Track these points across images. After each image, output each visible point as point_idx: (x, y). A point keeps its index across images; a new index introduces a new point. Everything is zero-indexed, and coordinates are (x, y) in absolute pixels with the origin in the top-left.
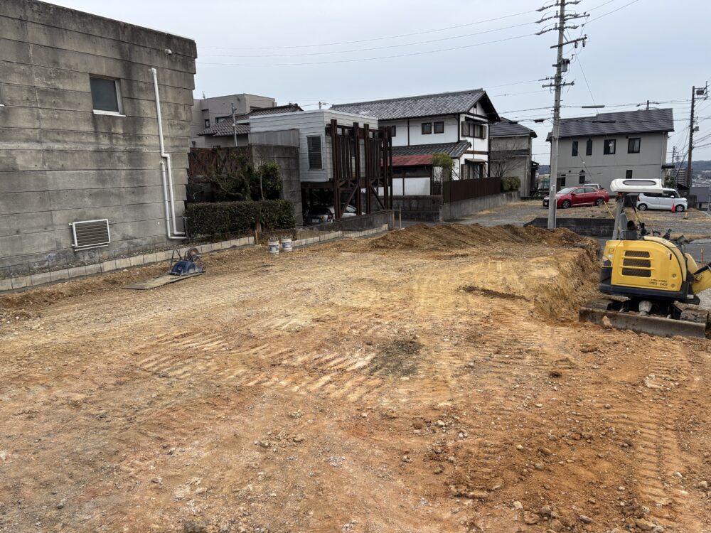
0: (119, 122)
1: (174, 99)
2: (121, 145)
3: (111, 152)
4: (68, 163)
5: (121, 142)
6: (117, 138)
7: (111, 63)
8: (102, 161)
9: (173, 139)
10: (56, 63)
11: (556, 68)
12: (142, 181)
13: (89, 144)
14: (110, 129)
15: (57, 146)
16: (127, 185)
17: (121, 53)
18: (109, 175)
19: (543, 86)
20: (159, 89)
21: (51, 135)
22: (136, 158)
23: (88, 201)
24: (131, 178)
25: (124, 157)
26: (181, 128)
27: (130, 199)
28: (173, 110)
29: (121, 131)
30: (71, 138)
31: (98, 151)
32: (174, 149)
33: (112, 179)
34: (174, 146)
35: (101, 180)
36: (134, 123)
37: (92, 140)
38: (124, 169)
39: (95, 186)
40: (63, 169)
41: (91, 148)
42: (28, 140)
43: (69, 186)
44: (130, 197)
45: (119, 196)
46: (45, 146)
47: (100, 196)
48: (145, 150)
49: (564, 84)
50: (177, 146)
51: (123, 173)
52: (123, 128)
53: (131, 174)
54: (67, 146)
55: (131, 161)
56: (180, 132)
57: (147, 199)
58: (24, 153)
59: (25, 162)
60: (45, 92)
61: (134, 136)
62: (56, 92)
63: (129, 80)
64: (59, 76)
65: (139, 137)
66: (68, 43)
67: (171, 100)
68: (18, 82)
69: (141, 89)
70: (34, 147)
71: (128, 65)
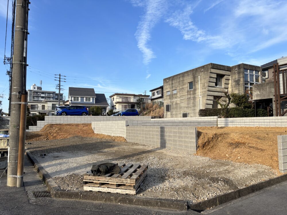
2: (192, 96)
3: (190, 98)
7: (191, 79)
8: (188, 100)
10: (183, 83)
12: (195, 104)
13: (186, 97)
15: (182, 98)
17: (193, 76)
20: (200, 80)
22: (194, 98)
23: (186, 108)
24: (193, 103)
25: (192, 99)
26: (205, 89)
27: (192, 108)
28: (203, 84)
29: (192, 93)
32: (203, 95)
33: (190, 104)
35: (188, 104)
36: (195, 90)
37: (187, 96)
38: (192, 101)
39: (187, 106)
41: (187, 98)
42: (179, 98)
47: (187, 107)
48: (196, 96)
51: (192, 102)
53: (193, 102)
57: (196, 108)
58: (178, 100)
59: (178, 102)
60: (182, 89)
61: (194, 93)
62: (183, 88)
63: (194, 81)
64: (183, 85)
65: (195, 94)
66: (185, 78)
67: (203, 82)
68: (178, 88)
69: (196, 82)
70: (180, 99)
71: (194, 77)
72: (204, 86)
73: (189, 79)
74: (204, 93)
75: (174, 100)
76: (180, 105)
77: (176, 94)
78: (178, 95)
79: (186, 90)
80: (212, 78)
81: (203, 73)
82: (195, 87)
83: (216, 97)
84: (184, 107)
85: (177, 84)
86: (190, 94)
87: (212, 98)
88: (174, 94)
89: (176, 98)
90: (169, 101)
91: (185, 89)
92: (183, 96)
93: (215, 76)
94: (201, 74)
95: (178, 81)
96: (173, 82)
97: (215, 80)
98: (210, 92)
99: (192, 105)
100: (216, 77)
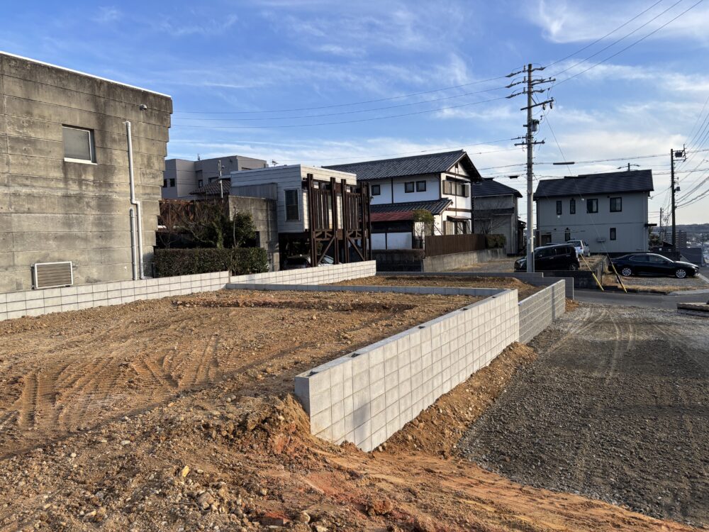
0: (90, 169)
1: (148, 149)
2: (91, 192)
3: (80, 198)
4: (35, 207)
5: (91, 189)
6: (87, 185)
7: (86, 115)
8: (70, 205)
9: (144, 187)
10: (29, 113)
11: (526, 128)
12: (111, 226)
13: (58, 189)
14: (81, 176)
16: (94, 229)
18: (76, 219)
19: (516, 145)
20: (133, 140)
21: (19, 180)
22: (105, 204)
23: (52, 243)
24: (99, 223)
25: (93, 203)
26: (153, 177)
27: (96, 243)
28: (145, 160)
29: (91, 178)
30: (40, 183)
31: (67, 196)
32: (146, 197)
33: (80, 223)
34: (145, 194)
35: (68, 224)
36: (107, 170)
37: (61, 185)
38: (92, 214)
39: (61, 230)
40: (29, 211)
41: (60, 193)
43: (34, 228)
44: (96, 241)
45: (86, 239)
46: (12, 190)
47: (65, 239)
48: (115, 197)
49: (535, 143)
50: (148, 194)
51: (91, 218)
52: (94, 175)
53: (100, 219)
54: (35, 191)
55: (100, 207)
56: (152, 181)
57: (114, 244)
61: (104, 183)
62: (28, 141)
63: (103, 132)
64: (32, 125)
65: (109, 184)
69: (115, 141)
72: (149, 165)
73: (73, 110)
74: (148, 191)
82: (110, 159)
91: (43, 147)
99: (90, 229)
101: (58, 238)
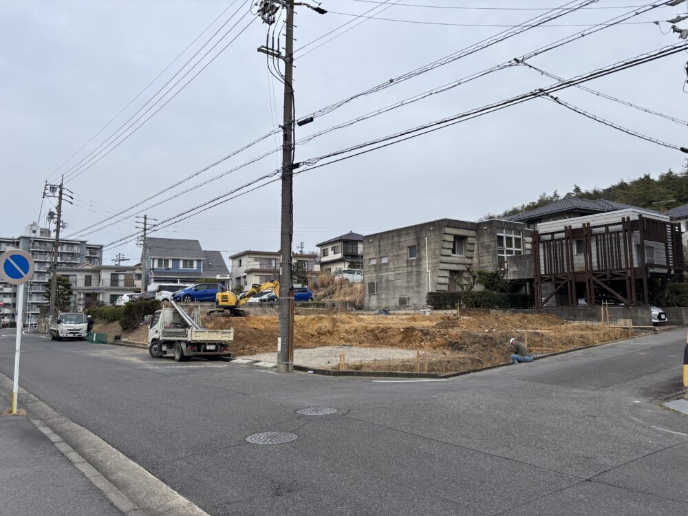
2: (415, 269)
3: (411, 272)
7: (414, 240)
8: (408, 276)
9: (432, 264)
10: (399, 246)
13: (405, 270)
15: (398, 272)
17: (417, 236)
20: (428, 245)
22: (419, 273)
23: (404, 290)
25: (415, 274)
26: (436, 259)
27: (416, 289)
28: (433, 252)
29: (414, 264)
30: (401, 269)
31: (408, 272)
32: (433, 268)
33: (411, 282)
35: (408, 282)
36: (419, 259)
39: (406, 285)
41: (406, 272)
42: (391, 271)
45: (413, 288)
46: (395, 273)
48: (422, 270)
51: (414, 280)
52: (416, 263)
53: (417, 280)
55: (417, 275)
57: (421, 289)
58: (390, 275)
59: (391, 278)
60: (396, 256)
61: (418, 265)
62: (399, 255)
63: (418, 245)
64: (400, 250)
65: (420, 265)
66: (403, 239)
67: (433, 248)
68: (390, 254)
69: (422, 247)
70: (393, 273)
71: (418, 239)
72: (435, 254)
73: (410, 240)
74: (434, 265)
75: (383, 274)
76: (394, 284)
77: (387, 264)
78: (391, 266)
79: (406, 259)
80: (447, 243)
81: (432, 233)
82: (420, 254)
83: (453, 272)
84: (402, 287)
85: (389, 247)
86: (412, 266)
87: (447, 274)
88: (384, 264)
89: (387, 270)
90: (375, 275)
91: (402, 256)
92: (399, 268)
93: (451, 239)
94: (429, 235)
95: (390, 242)
96: (382, 243)
97: (451, 246)
98: (443, 265)
99: (414, 283)
100: (453, 240)
101: (406, 288)
